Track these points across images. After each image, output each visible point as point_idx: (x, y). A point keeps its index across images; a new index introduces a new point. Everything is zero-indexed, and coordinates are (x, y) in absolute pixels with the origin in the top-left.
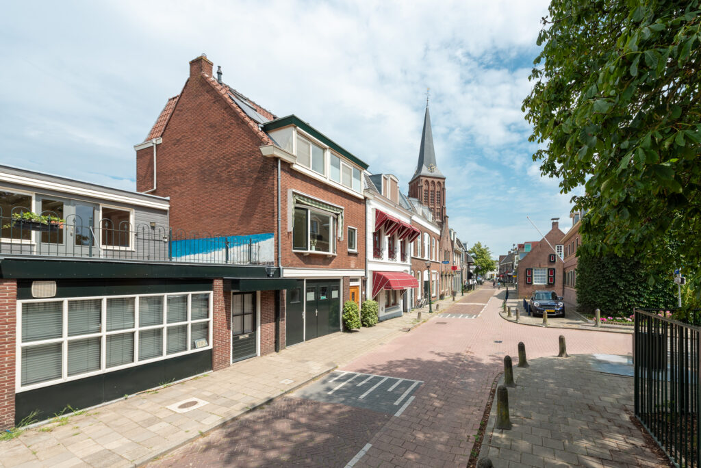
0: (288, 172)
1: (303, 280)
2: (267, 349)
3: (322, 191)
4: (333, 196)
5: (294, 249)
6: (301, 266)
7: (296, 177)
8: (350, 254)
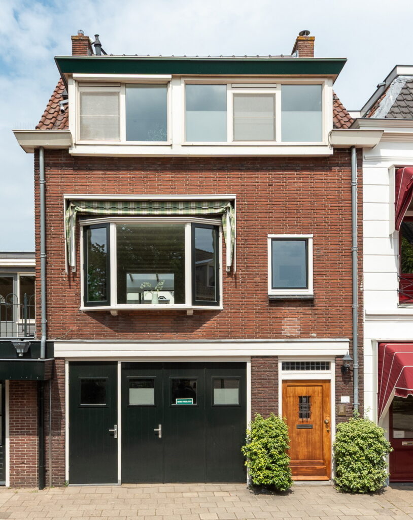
0: (68, 165)
1: (116, 363)
2: (23, 479)
3: (168, 176)
4: (210, 177)
5: (86, 305)
6: (105, 337)
7: (90, 169)
8: (276, 302)
